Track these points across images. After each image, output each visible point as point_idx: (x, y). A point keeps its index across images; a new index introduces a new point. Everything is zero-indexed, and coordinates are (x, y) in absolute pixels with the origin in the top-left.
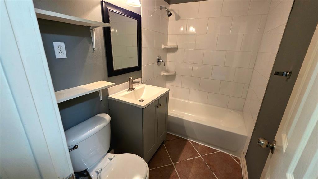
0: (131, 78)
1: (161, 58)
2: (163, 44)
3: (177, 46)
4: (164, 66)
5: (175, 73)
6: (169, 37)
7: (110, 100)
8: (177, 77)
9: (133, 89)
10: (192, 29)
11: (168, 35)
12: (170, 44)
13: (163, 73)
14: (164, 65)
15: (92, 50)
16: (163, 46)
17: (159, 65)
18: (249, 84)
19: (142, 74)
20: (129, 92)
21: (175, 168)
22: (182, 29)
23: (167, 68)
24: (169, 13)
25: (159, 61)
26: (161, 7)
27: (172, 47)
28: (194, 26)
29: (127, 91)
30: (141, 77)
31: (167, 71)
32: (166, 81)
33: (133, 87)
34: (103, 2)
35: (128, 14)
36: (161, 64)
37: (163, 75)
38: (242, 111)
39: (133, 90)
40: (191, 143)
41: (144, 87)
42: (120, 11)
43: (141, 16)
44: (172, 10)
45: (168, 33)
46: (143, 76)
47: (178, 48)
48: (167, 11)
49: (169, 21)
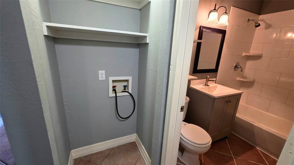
0: (208, 77)
1: (239, 64)
2: (244, 52)
3: (262, 54)
4: (240, 72)
5: (254, 80)
7: (191, 89)
8: (255, 84)
9: (208, 85)
12: (253, 52)
14: (242, 71)
16: (244, 54)
17: (235, 71)
19: (217, 76)
20: (204, 87)
21: (235, 160)
22: (275, 35)
23: (244, 75)
24: (258, 24)
25: (236, 67)
26: (249, 19)
27: (255, 54)
29: (203, 86)
30: (216, 78)
31: (244, 77)
33: (208, 84)
34: (201, 27)
35: (216, 31)
37: (238, 80)
40: (259, 151)
41: (217, 86)
44: (262, 20)
45: (253, 42)
46: (217, 77)
47: (263, 56)
48: (255, 22)
49: (256, 30)
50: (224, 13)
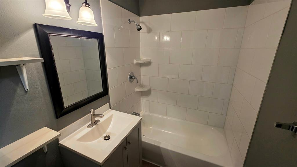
0: (92, 111)
1: (133, 74)
2: (135, 59)
3: (151, 60)
4: (136, 83)
5: (150, 88)
6: (142, 50)
8: (153, 92)
9: (97, 122)
10: (166, 38)
11: (141, 49)
12: (143, 58)
13: (137, 90)
15: (23, 92)
16: (135, 62)
17: (132, 82)
18: (229, 101)
22: (156, 38)
23: (141, 84)
24: (139, 27)
25: (131, 78)
26: (129, 20)
27: (145, 61)
28: (168, 35)
30: (109, 102)
31: (142, 86)
32: (141, 96)
33: (97, 120)
34: (38, 26)
35: (82, 35)
36: (133, 80)
38: (224, 128)
39: (96, 124)
41: (113, 114)
42: (70, 33)
43: (104, 34)
44: (143, 22)
45: (141, 47)
46: (110, 100)
47: (152, 62)
48: (136, 25)
49: (140, 34)
50: (83, 4)
